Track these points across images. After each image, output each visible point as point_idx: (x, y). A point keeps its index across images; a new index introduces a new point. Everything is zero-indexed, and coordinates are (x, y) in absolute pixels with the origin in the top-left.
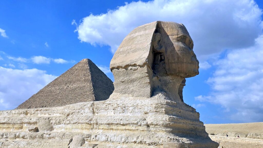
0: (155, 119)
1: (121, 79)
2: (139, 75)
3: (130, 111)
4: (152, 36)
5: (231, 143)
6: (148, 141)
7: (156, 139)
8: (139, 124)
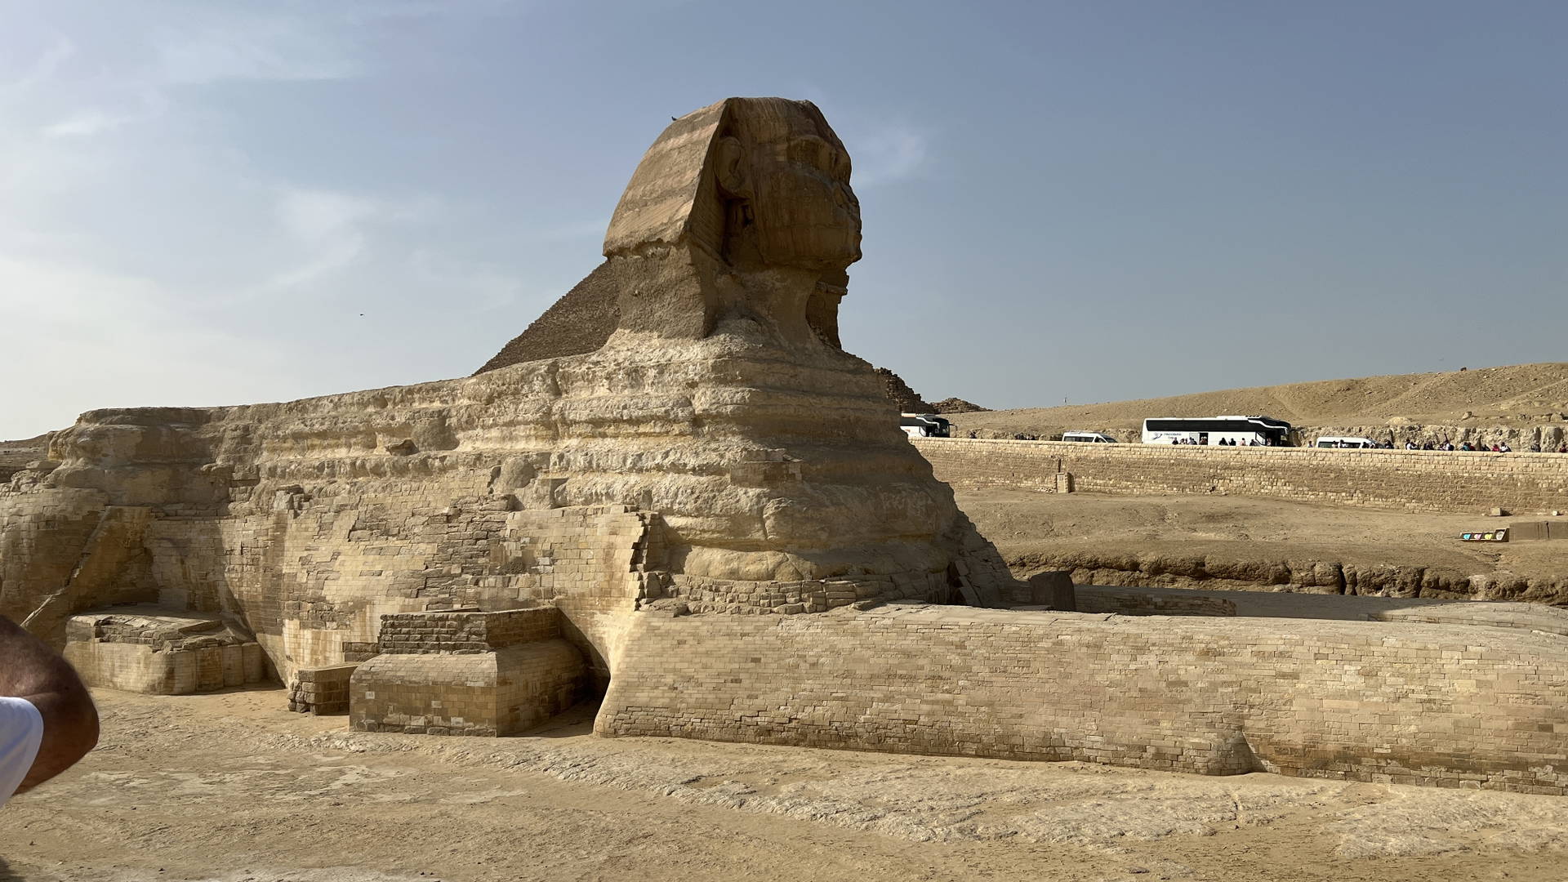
0: (713, 401)
1: (634, 284)
2: (674, 274)
3: (650, 382)
4: (707, 148)
5: (1094, 461)
6: (692, 462)
7: (714, 455)
8: (672, 416)
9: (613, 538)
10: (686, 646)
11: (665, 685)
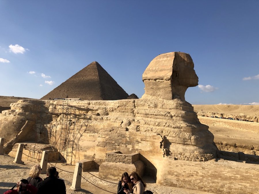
0: (176, 113)
1: (151, 86)
2: (165, 86)
3: (160, 107)
6: (173, 126)
8: (166, 115)
9: (154, 140)
10: (179, 167)
11: (175, 175)
